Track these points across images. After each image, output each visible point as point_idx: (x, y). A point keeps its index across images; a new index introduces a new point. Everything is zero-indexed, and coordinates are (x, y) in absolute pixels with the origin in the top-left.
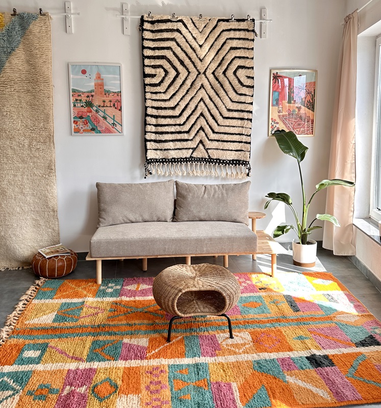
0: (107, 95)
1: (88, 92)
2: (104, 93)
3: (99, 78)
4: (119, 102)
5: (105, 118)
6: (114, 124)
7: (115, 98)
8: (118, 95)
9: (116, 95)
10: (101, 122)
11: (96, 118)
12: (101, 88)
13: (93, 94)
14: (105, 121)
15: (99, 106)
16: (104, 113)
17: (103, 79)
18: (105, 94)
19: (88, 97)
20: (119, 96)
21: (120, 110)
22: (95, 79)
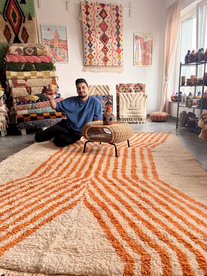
0: (60, 42)
1: (51, 40)
3: (56, 33)
4: (66, 46)
5: (60, 54)
6: (64, 57)
7: (64, 44)
9: (64, 42)
10: (58, 56)
11: (56, 54)
12: (57, 38)
13: (53, 41)
14: (60, 56)
15: (57, 48)
16: (59, 51)
17: (58, 34)
19: (51, 42)
20: (66, 43)
21: (67, 50)
22: (54, 33)
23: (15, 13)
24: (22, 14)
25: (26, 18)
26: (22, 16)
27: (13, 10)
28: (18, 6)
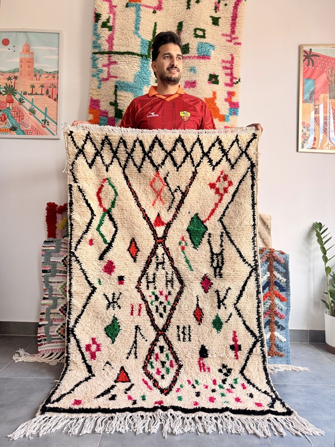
0: (38, 77)
1: (10, 72)
2: (33, 74)
3: (28, 51)
4: (55, 87)
5: (32, 112)
6: (45, 121)
7: (49, 81)
8: (54, 77)
9: (50, 77)
10: (26, 118)
11: (20, 111)
12: (29, 67)
13: (16, 74)
14: (32, 117)
15: (25, 93)
16: (32, 103)
17: (33, 53)
18: (35, 76)
19: (9, 79)
20: (56, 79)
21: (56, 100)
22: (21, 53)
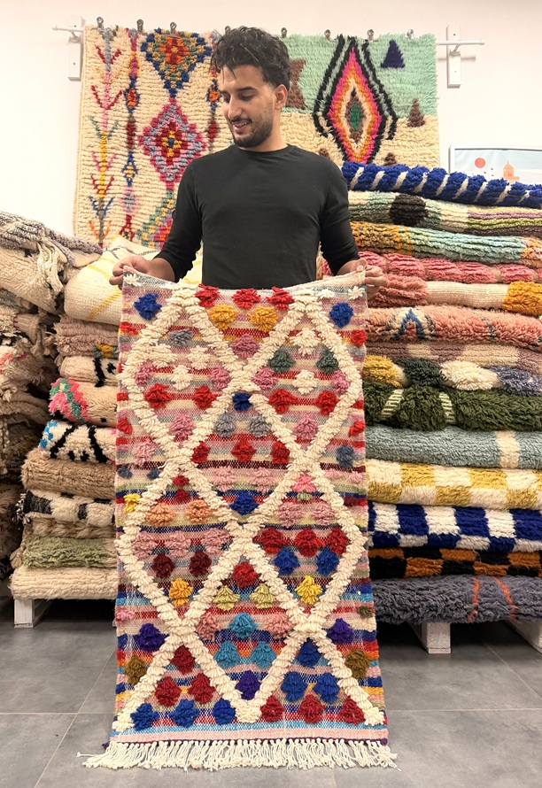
23: (360, 104)
24: (385, 106)
25: (399, 120)
26: (386, 113)
27: (353, 94)
28: (371, 78)
